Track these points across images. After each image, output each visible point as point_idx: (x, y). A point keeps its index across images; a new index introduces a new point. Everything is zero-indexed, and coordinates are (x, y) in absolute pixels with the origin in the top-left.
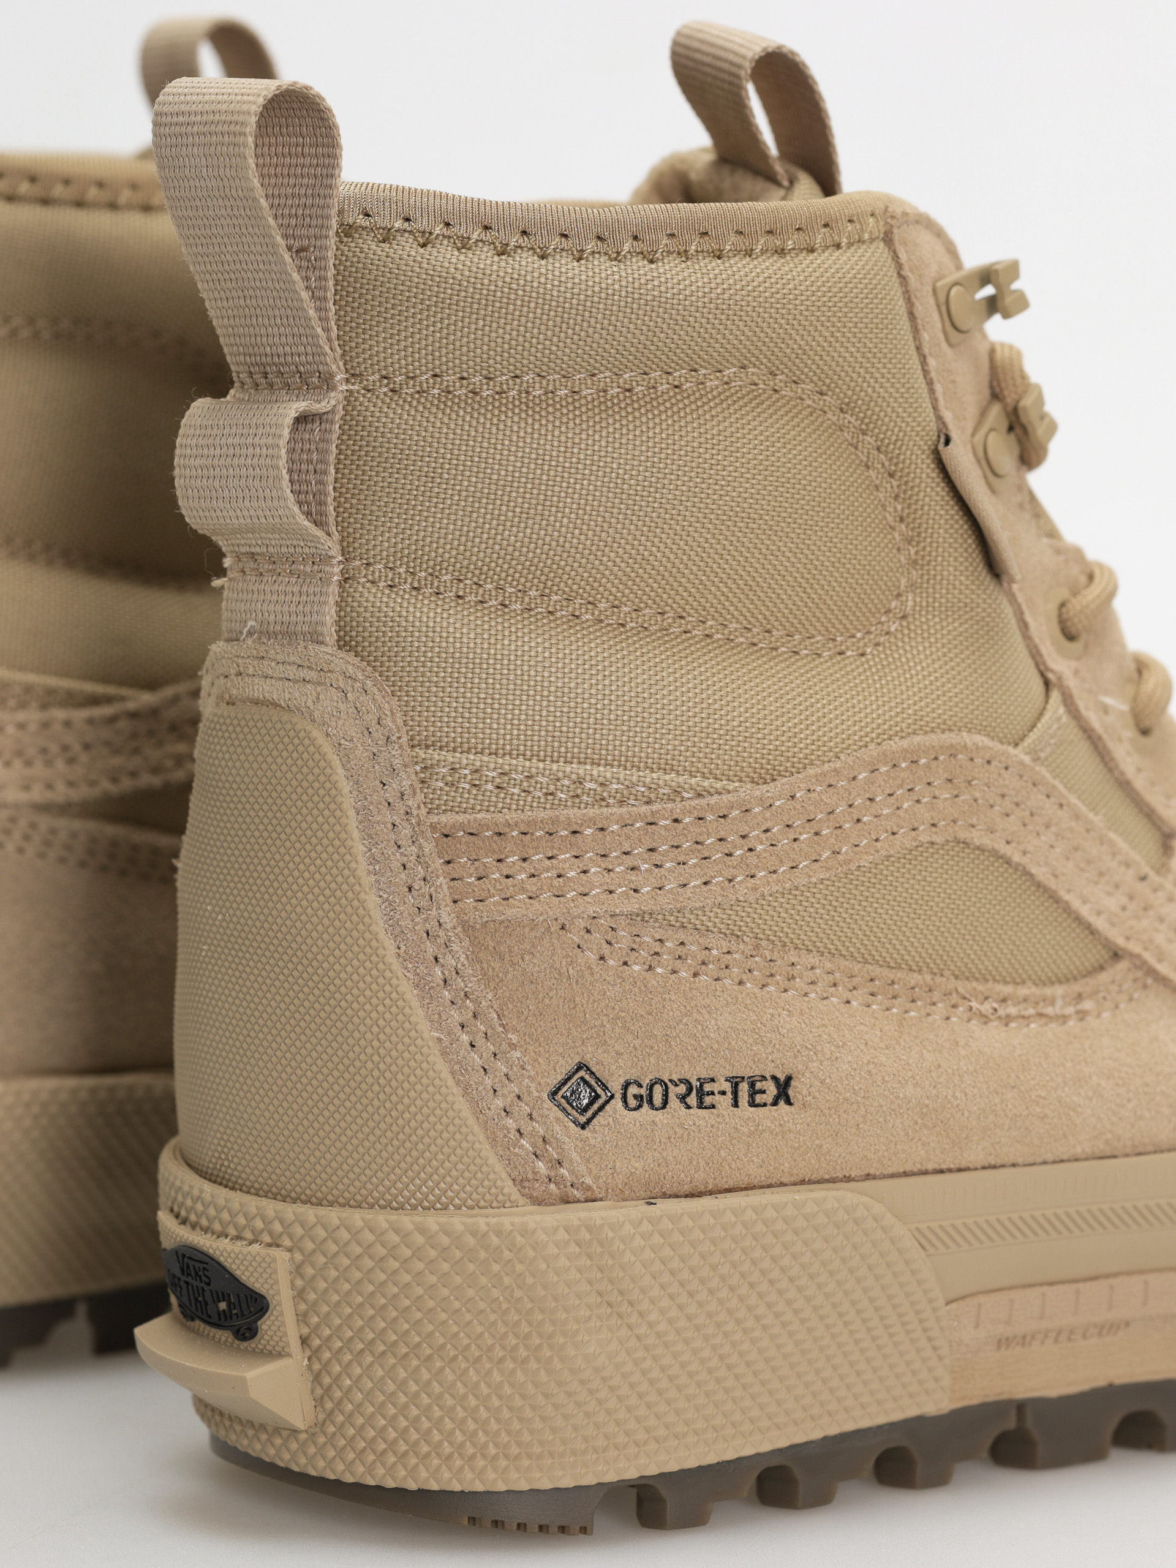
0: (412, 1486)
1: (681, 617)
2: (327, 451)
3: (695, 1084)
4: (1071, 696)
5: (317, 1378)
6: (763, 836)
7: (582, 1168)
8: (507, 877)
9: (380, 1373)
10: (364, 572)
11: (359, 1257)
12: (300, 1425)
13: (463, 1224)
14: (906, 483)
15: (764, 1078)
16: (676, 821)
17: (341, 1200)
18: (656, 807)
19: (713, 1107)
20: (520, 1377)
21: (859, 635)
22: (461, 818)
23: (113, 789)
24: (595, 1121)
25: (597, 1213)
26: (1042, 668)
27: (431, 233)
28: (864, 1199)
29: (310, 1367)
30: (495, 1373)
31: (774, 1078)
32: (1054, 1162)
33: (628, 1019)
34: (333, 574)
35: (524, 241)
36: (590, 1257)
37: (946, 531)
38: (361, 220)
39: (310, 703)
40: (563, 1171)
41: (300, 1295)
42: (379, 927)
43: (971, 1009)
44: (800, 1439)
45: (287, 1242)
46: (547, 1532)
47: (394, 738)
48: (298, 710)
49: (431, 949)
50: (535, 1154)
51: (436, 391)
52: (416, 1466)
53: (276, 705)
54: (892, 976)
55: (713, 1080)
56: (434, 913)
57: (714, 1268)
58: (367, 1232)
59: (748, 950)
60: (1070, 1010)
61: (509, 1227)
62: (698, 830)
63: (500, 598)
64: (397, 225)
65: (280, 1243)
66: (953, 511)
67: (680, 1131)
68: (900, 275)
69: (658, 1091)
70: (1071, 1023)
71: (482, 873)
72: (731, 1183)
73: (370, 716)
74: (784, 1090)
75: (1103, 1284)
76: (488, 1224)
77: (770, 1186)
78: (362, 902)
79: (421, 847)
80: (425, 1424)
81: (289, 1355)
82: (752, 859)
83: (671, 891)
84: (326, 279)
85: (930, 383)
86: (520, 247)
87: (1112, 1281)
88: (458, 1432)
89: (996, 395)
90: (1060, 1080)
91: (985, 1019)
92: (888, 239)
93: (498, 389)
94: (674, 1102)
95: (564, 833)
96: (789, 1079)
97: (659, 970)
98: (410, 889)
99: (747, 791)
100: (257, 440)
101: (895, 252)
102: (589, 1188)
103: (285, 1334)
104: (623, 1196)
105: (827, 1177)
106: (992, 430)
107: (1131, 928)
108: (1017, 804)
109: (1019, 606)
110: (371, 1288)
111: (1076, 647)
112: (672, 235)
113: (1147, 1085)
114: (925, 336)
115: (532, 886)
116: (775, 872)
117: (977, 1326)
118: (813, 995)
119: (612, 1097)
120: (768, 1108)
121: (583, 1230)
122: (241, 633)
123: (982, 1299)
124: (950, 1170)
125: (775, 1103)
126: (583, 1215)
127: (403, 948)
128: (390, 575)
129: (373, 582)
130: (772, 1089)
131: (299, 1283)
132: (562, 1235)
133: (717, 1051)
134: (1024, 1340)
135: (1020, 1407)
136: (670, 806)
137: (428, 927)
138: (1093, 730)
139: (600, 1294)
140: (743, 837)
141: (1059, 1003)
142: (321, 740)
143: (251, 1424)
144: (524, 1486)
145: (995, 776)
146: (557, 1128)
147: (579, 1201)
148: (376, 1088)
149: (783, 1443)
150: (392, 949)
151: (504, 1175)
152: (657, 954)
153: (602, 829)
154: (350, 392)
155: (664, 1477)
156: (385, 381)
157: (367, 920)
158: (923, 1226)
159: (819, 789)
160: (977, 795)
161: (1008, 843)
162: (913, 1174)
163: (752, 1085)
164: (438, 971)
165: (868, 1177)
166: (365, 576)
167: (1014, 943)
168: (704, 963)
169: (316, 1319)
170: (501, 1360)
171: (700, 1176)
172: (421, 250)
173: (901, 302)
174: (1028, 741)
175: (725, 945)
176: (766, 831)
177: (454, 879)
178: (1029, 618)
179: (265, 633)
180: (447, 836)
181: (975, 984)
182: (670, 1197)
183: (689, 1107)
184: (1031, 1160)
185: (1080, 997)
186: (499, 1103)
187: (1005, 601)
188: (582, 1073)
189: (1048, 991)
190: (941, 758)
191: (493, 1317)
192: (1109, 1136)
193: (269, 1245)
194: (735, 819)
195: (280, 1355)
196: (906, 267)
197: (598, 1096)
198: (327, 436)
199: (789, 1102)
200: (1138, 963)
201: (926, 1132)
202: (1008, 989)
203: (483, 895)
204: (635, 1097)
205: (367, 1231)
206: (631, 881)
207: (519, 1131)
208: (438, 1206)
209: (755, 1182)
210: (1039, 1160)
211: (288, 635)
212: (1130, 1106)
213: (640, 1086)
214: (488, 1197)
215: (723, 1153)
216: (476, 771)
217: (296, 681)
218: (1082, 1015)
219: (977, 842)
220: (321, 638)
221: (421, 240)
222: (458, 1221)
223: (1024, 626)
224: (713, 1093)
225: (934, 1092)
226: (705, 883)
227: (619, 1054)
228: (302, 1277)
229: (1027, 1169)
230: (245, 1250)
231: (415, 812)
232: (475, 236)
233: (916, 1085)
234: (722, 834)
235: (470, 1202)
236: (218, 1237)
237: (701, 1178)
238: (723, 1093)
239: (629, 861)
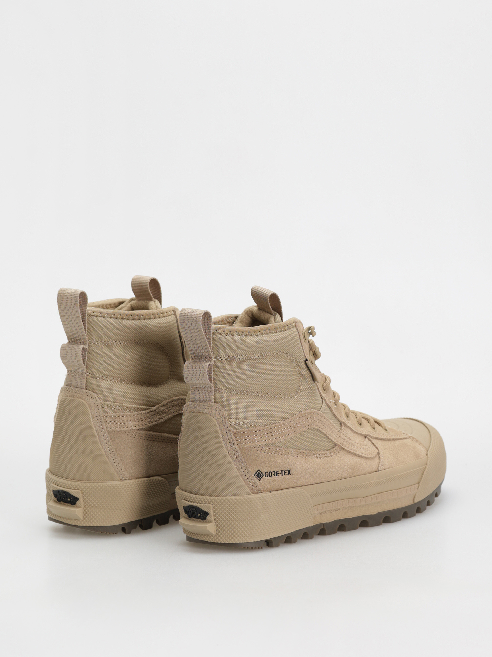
0: (234, 542)
1: (267, 393)
2: (212, 370)
3: (276, 472)
4: (326, 401)
5: (217, 526)
6: (284, 430)
7: (260, 487)
8: (246, 440)
9: (225, 524)
10: (218, 390)
11: (225, 504)
12: (214, 534)
13: (238, 498)
14: (300, 367)
15: (286, 470)
16: (271, 428)
17: (221, 495)
18: (268, 426)
19: (279, 476)
20: (249, 523)
21: (294, 394)
22: (237, 430)
23: (149, 425)
24: (261, 479)
25: (263, 494)
26: (321, 396)
27: (228, 333)
28: (302, 490)
29: (216, 524)
30: (248, 522)
31: (288, 470)
32: (330, 481)
33: (265, 462)
34: (213, 391)
35: (243, 334)
36: (262, 502)
37: (307, 375)
38: (216, 332)
39: (210, 412)
40: (257, 488)
41: (214, 512)
42: (225, 449)
43: (315, 456)
44: (292, 531)
45: (212, 503)
46: (256, 549)
47: (226, 418)
48: (208, 414)
49: (234, 453)
50: (253, 485)
51: (229, 359)
52: (231, 539)
53: (203, 413)
54: (303, 452)
55: (278, 471)
56: (234, 446)
57: (281, 502)
58: (226, 500)
59: (282, 449)
60: (330, 455)
61: (246, 498)
62: (274, 430)
63: (240, 393)
64: (222, 332)
65: (210, 503)
66: (308, 371)
67: (274, 480)
68: (298, 332)
69: (270, 473)
70: (330, 457)
71: (241, 439)
72: (282, 488)
73: (221, 414)
74: (289, 471)
75: (336, 502)
76: (247, 498)
77: (288, 488)
78: (222, 446)
79: (231, 436)
80: (233, 532)
81: (212, 522)
82: (283, 434)
83: (271, 440)
84: (211, 342)
85: (303, 350)
86: (242, 335)
87: (338, 501)
88: (242, 533)
89: (311, 349)
90: (330, 467)
91: (317, 458)
92: (296, 326)
93: (238, 358)
94: (273, 475)
95: (254, 432)
96: (290, 470)
97: (269, 453)
98: (230, 443)
99: (281, 423)
100: (201, 369)
101: (297, 328)
102: (261, 491)
103: (212, 519)
104: (266, 491)
105: (296, 486)
106: (311, 356)
107: (338, 440)
108: (320, 420)
109: (318, 386)
110: (227, 510)
111: (325, 392)
112: (265, 330)
113: (343, 467)
114: (302, 342)
115: (250, 441)
116: (286, 436)
117: (317, 511)
118: (292, 456)
119: (263, 475)
120: (287, 475)
121: (261, 497)
122: (195, 401)
123: (318, 506)
124: (314, 484)
125: (288, 474)
126: (261, 495)
127: (229, 453)
128: (222, 390)
129: (220, 392)
130: (288, 472)
131: (214, 510)
132: (258, 499)
133: (279, 466)
134: (324, 513)
135: (324, 524)
136: (270, 426)
137: (233, 449)
138: (329, 406)
139: (264, 508)
140: (281, 430)
141: (328, 454)
142: (213, 419)
143: (202, 535)
144: (249, 541)
145: (317, 416)
146: (256, 481)
147: (260, 493)
148: (226, 476)
149: (290, 532)
150: (228, 453)
151: (248, 489)
152: (269, 451)
153: (260, 431)
154: (215, 360)
155: (273, 538)
156: (220, 358)
157: (223, 448)
158: (310, 494)
159: (292, 421)
160: (315, 420)
161: (319, 427)
162: (309, 485)
163: (284, 472)
164: (235, 456)
165: (302, 486)
166: (218, 391)
167: (321, 444)
168: (276, 452)
169: (217, 516)
170: (249, 520)
171: (277, 487)
172: (226, 336)
173: (299, 337)
174: (321, 409)
175: (279, 448)
176: (284, 429)
177: (237, 441)
178: (319, 388)
179: (200, 401)
180: (235, 433)
181: (315, 452)
182: (273, 491)
183: (275, 476)
184: (326, 481)
185: (331, 453)
186: (246, 477)
187: (316, 385)
188: (259, 471)
189: (326, 452)
190: (309, 414)
191: (248, 513)
192: (338, 476)
193: (208, 504)
194: (280, 427)
195: (211, 522)
196: (299, 331)
197: (261, 475)
198: (211, 368)
199: (290, 474)
200: (339, 446)
201: (311, 478)
202: (320, 452)
203: (242, 443)
204: (267, 475)
205: (231, 500)
206: (265, 439)
207: (250, 482)
208: (238, 495)
209: (285, 488)
210: (327, 481)
211: (205, 401)
212: (341, 471)
213: (268, 473)
214: (246, 493)
215: (281, 483)
216: (239, 422)
217: (207, 409)
218: (332, 456)
219: (315, 428)
220: (212, 401)
221: (226, 335)
222: (242, 497)
223: (319, 389)
224: (278, 473)
225: (312, 471)
226: (276, 438)
227: (264, 468)
228: (215, 509)
229: (326, 483)
230: (204, 505)
231: (230, 430)
232: (235, 334)
233: (309, 470)
234: (278, 430)
235: (241, 494)
236: (197, 503)
237: (278, 488)
238: (280, 473)
239: (264, 436)
